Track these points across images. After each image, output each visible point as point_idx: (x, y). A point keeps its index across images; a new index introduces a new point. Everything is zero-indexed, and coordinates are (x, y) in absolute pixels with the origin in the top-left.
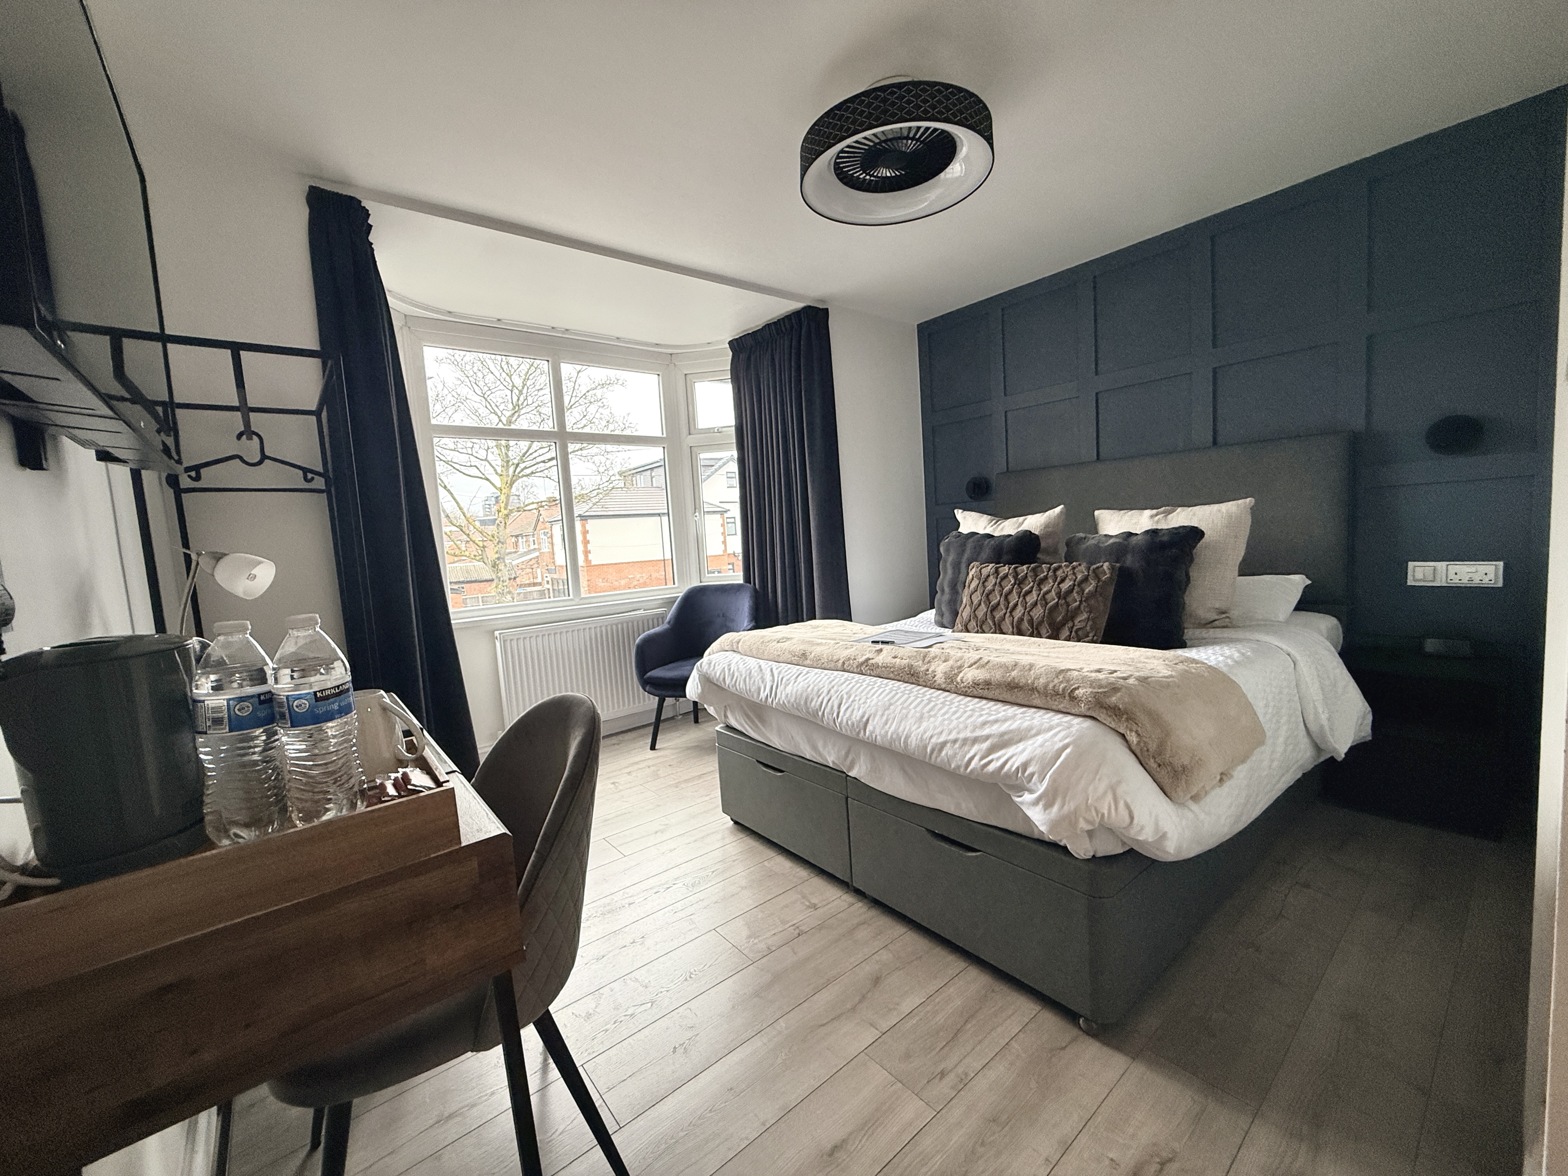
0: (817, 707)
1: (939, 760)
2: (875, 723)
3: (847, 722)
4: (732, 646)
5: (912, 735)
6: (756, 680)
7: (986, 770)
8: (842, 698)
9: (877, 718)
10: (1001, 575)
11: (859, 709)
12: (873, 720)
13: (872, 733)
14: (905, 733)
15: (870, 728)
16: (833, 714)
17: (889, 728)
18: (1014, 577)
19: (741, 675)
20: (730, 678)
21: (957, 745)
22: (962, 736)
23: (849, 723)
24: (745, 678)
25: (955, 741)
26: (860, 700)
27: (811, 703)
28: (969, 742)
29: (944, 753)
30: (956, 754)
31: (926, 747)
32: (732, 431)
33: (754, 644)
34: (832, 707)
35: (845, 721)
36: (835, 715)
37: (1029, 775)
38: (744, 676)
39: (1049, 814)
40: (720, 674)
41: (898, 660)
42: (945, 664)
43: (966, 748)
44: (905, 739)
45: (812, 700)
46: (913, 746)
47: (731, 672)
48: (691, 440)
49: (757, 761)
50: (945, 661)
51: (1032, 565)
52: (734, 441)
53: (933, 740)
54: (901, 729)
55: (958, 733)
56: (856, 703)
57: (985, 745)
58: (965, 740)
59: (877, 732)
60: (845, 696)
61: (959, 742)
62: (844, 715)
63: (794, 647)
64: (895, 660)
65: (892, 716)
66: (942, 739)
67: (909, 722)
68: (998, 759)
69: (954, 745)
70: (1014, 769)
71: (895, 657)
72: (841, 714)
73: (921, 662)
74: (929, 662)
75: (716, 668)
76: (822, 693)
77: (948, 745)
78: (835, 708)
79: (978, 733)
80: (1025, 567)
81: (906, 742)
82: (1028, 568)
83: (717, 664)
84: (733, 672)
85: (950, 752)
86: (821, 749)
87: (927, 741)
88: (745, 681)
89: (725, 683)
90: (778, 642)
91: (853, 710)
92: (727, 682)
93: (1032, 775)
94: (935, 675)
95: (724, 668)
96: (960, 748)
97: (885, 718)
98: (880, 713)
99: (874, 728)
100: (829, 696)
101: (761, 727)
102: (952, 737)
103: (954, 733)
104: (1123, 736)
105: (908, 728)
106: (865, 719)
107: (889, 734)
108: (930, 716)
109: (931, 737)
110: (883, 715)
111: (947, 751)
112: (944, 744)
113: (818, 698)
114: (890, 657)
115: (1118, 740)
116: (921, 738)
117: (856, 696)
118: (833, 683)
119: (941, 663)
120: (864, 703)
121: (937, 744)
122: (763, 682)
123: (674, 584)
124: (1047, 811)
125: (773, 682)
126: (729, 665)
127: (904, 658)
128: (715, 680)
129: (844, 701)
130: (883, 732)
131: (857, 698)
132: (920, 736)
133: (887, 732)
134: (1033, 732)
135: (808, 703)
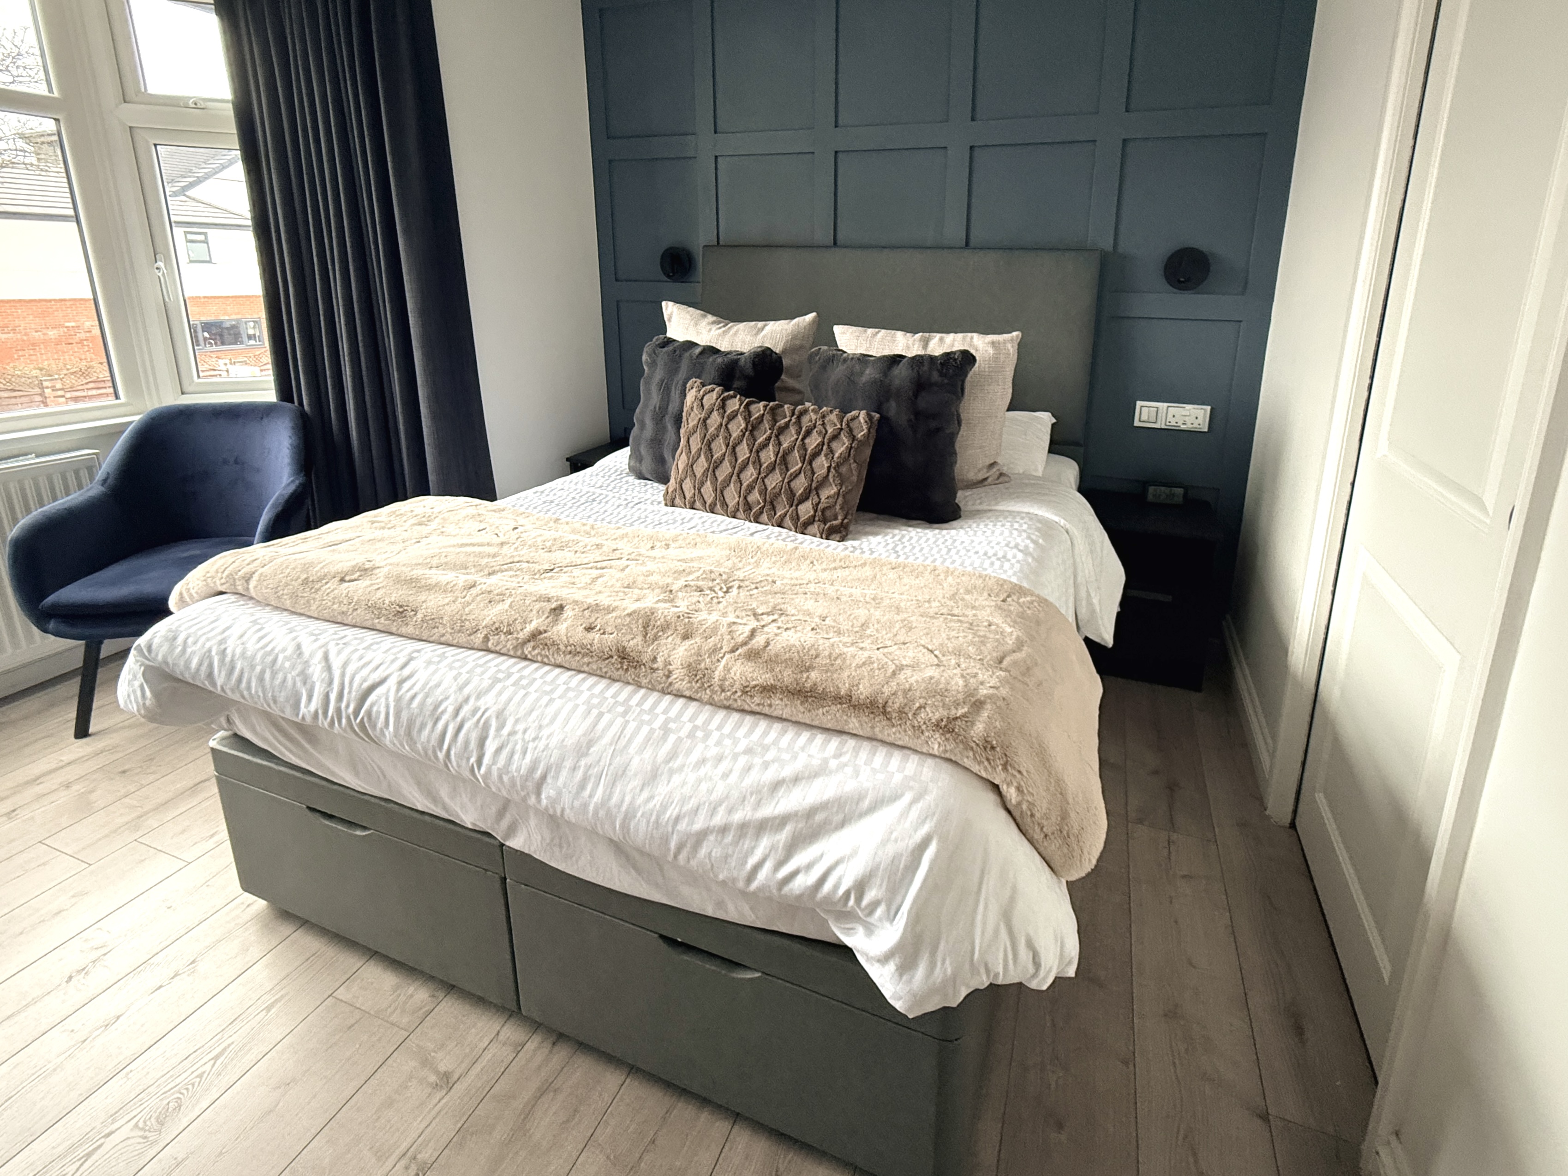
0: (433, 742)
1: (694, 863)
2: (560, 782)
3: (500, 777)
4: (235, 585)
5: (639, 814)
6: (289, 676)
7: (786, 890)
8: (486, 727)
9: (564, 773)
10: (728, 412)
11: (524, 753)
12: (556, 778)
13: (554, 801)
14: (624, 808)
15: (548, 792)
16: (468, 759)
17: (591, 796)
18: (745, 419)
19: (253, 667)
20: (223, 673)
21: (729, 839)
22: (738, 817)
23: (505, 778)
24: (263, 672)
25: (724, 830)
26: (525, 731)
27: (420, 731)
28: (751, 832)
29: (703, 852)
30: (726, 857)
31: (665, 840)
32: (229, 111)
33: (287, 585)
34: (467, 743)
35: (495, 773)
36: (473, 760)
37: (869, 905)
38: (258, 669)
39: (910, 981)
40: (200, 664)
41: (595, 636)
42: (687, 643)
43: (747, 843)
44: (624, 820)
45: (423, 726)
46: (641, 835)
47: (228, 659)
48: (130, 114)
49: (308, 808)
50: (686, 637)
51: (771, 404)
52: (234, 131)
53: (682, 826)
54: (615, 800)
55: (730, 811)
56: (519, 736)
57: (783, 836)
58: (743, 827)
59: (566, 799)
60: (494, 723)
61: (732, 833)
62: (494, 762)
63: (379, 594)
64: (591, 635)
65: (595, 771)
66: (698, 826)
67: (630, 787)
68: (809, 867)
69: (723, 838)
70: (841, 892)
71: (589, 629)
72: (486, 760)
73: (639, 638)
74: (656, 638)
75: (189, 650)
76: (443, 713)
77: (712, 838)
78: (473, 745)
79: (768, 810)
80: (762, 404)
81: (625, 826)
82: (765, 407)
83: (190, 641)
84: (232, 661)
85: (717, 853)
86: (447, 800)
87: (670, 829)
88: (261, 679)
89: (214, 684)
90: (342, 580)
91: (512, 754)
92: (219, 682)
93: (875, 905)
94: (670, 672)
95: (210, 651)
96: (735, 843)
97: (579, 774)
98: (568, 764)
99: (559, 793)
100: (459, 719)
101: (311, 750)
102: (718, 820)
103: (721, 811)
104: (996, 788)
105: (628, 799)
106: (538, 774)
107: (591, 808)
108: (672, 772)
109: (677, 819)
110: (574, 769)
111: (709, 849)
112: (702, 836)
113: (435, 723)
114: (581, 628)
115: (991, 797)
116: (657, 822)
117: (517, 721)
118: (466, 691)
119: (678, 641)
120: (534, 740)
121: (689, 835)
122: (305, 683)
123: (117, 397)
124: (905, 978)
125: (330, 683)
126: (222, 641)
127: (609, 629)
128: (187, 675)
129: (492, 732)
130: (577, 804)
131: (520, 727)
132: (654, 818)
133: (585, 805)
134: (866, 804)
135: (415, 733)
